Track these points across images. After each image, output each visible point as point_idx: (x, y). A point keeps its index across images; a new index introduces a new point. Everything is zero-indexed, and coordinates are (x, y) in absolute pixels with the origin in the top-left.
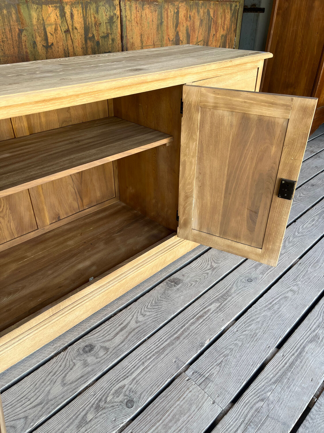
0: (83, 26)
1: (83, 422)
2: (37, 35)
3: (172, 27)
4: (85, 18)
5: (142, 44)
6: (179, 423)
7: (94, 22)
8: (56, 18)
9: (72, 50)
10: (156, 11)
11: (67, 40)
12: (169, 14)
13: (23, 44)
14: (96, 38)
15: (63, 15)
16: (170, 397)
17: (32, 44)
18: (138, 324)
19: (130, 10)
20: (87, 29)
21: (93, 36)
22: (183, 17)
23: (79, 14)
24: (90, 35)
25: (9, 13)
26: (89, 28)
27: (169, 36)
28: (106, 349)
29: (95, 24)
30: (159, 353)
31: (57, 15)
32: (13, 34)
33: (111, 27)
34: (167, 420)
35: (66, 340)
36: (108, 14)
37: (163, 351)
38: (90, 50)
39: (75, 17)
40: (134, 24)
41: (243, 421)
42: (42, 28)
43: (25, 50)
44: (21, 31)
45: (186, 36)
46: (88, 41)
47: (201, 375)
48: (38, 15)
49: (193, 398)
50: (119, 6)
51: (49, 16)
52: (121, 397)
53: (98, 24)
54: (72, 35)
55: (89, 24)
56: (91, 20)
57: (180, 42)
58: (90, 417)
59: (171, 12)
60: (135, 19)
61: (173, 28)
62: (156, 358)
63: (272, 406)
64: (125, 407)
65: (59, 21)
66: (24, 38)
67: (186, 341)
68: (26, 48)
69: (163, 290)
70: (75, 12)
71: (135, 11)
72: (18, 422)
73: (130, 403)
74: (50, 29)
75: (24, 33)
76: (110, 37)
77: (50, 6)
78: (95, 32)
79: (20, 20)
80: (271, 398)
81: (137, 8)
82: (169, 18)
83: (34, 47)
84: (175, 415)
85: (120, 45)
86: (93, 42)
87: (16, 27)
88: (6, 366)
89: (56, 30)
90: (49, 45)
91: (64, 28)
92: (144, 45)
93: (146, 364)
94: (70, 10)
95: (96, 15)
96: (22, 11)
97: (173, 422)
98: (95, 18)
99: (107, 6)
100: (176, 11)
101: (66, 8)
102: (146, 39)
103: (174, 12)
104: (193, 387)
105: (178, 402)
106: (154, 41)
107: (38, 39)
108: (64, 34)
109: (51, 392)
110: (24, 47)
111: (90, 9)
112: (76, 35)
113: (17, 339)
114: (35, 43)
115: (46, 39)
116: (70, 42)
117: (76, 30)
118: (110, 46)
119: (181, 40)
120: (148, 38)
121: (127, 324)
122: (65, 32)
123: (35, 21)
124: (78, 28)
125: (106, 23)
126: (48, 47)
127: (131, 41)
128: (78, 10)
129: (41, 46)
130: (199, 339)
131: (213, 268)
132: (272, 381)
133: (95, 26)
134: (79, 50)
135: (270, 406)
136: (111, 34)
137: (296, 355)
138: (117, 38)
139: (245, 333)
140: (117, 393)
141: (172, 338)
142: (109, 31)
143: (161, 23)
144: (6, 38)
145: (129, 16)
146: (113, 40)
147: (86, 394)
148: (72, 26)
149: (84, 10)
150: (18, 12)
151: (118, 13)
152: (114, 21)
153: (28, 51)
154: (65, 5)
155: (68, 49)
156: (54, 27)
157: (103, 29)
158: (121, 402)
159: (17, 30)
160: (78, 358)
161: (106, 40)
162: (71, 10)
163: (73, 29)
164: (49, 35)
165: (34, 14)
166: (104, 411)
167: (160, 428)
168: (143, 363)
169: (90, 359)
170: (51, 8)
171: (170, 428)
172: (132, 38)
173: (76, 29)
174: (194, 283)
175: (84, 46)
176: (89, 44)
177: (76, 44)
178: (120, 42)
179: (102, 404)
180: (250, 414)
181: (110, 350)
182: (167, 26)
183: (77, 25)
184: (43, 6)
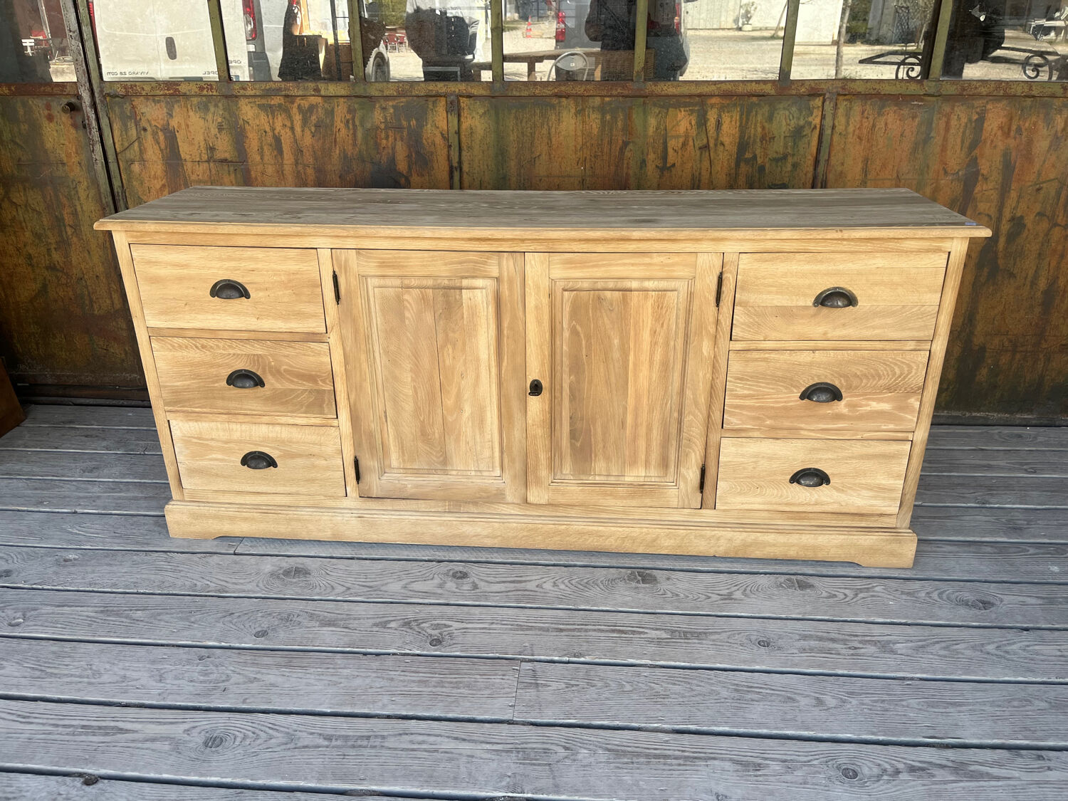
0: (737, 141)
1: (384, 625)
2: (650, 150)
3: (958, 148)
4: (743, 129)
5: (866, 175)
6: (455, 691)
7: (759, 136)
8: (689, 128)
9: (708, 176)
10: (914, 117)
11: (701, 161)
12: (954, 122)
13: (625, 162)
14: (759, 161)
15: (702, 122)
16: (476, 667)
17: (639, 163)
18: (537, 589)
19: (848, 116)
20: (743, 146)
21: (755, 157)
22: (995, 129)
23: (733, 123)
24: (748, 155)
25: (614, 118)
26: (748, 144)
27: (946, 164)
28: (475, 587)
29: (763, 138)
30: (521, 628)
31: (691, 124)
32: (613, 147)
33: (795, 144)
34: (449, 680)
35: (451, 555)
36: (792, 122)
37: (527, 630)
38: (742, 180)
39: (725, 127)
40: (851, 139)
41: (517, 743)
42: (661, 141)
43: (625, 171)
44: (625, 144)
45: (1001, 168)
46: (742, 165)
47: (534, 676)
48: (659, 123)
49: (496, 686)
50: (821, 109)
51: (677, 124)
52: (436, 632)
53: (768, 139)
54: (712, 154)
55: (749, 137)
56: (755, 130)
57: (980, 178)
58: (393, 625)
59: (959, 119)
60: (857, 132)
61: (961, 150)
62: (511, 629)
63: (568, 762)
64: (428, 641)
65: (693, 132)
66: (627, 154)
67: (566, 639)
68: (628, 168)
69: (615, 576)
70: (726, 119)
71: (858, 118)
72: (340, 587)
73: (437, 642)
74: (672, 143)
75: (631, 146)
76: (790, 160)
77: (682, 109)
78: (758, 152)
79: (628, 129)
80: (580, 757)
81: (866, 113)
82: (952, 131)
83: (641, 168)
84: (461, 682)
85: (810, 175)
86: (752, 167)
87: (620, 138)
88: (375, 536)
89: (684, 144)
90: (668, 165)
91: (699, 143)
92: (869, 177)
93: (494, 626)
94: (716, 117)
95: (767, 125)
96: (634, 116)
97: (452, 685)
98: (763, 128)
99: (794, 109)
100: (975, 117)
101: (709, 113)
102: (878, 168)
103: (970, 120)
104: (511, 678)
105: (478, 677)
106: (898, 172)
107: (652, 156)
108: (698, 153)
109: (390, 585)
110: (625, 166)
111: (756, 115)
112: (721, 154)
113: (398, 513)
114: (644, 162)
115: (665, 157)
116: (706, 164)
117: (722, 147)
118: (787, 175)
119: (983, 175)
120: (884, 166)
121: (525, 581)
122: (700, 148)
123: (651, 131)
124: (726, 144)
125: (785, 137)
126: (665, 168)
127: (839, 169)
128: (732, 117)
129: (654, 166)
130: (584, 648)
131: (729, 597)
132: (609, 746)
133: (762, 142)
134: (721, 178)
135: (566, 760)
136: (793, 155)
137: (686, 754)
138: (805, 162)
139: (653, 685)
140: (437, 626)
141: (553, 626)
142: (789, 150)
143: (927, 140)
144: (602, 152)
145: (841, 127)
146: (795, 166)
147: (411, 608)
148: (717, 140)
149: (744, 116)
150: (628, 117)
151: (817, 121)
152: (804, 133)
153: (631, 172)
154: (709, 109)
155: (700, 174)
156: (681, 140)
157: (778, 147)
158: (431, 635)
159: (620, 142)
160: (442, 576)
161: (780, 164)
162: (720, 116)
163: (716, 145)
164: (670, 151)
165: (652, 122)
166: (408, 630)
167: (434, 679)
168: (493, 623)
169: (451, 585)
170: (683, 113)
171: (443, 687)
172: (843, 164)
173: (722, 144)
174: (669, 595)
175: (733, 171)
176: (744, 168)
177: (717, 168)
178: (811, 169)
179: (413, 623)
180: (534, 746)
181: (478, 591)
182: (943, 145)
183: (726, 140)
184: (670, 109)
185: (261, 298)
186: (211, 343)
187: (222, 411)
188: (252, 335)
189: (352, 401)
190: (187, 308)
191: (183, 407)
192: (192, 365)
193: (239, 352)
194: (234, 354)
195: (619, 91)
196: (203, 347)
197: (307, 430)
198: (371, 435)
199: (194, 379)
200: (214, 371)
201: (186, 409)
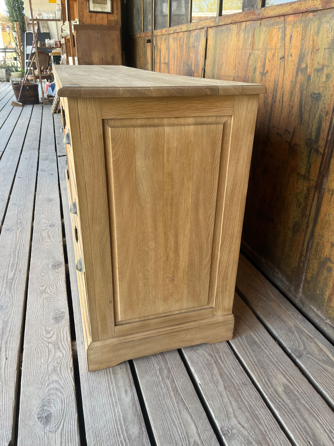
0: (299, 52)
2: (259, 60)
4: (303, 41)
8: (277, 42)
9: (281, 83)
11: (280, 69)
13: (249, 68)
14: (309, 70)
15: (283, 37)
20: (301, 57)
21: (306, 68)
23: (298, 37)
24: (303, 66)
25: (248, 37)
26: (304, 55)
29: (312, 50)
31: (278, 39)
33: (330, 55)
39: (294, 41)
42: (264, 53)
43: (248, 74)
44: (250, 55)
46: (299, 73)
48: (265, 39)
51: (272, 40)
53: (315, 50)
54: (285, 63)
55: (305, 49)
56: (309, 44)
65: (279, 46)
66: (250, 62)
70: (295, 34)
74: (269, 55)
75: (252, 57)
76: (326, 71)
77: (275, 27)
78: (309, 62)
79: (252, 44)
86: (304, 76)
87: (248, 51)
89: (274, 55)
90: (265, 72)
91: (281, 54)
94: (290, 32)
95: (315, 37)
96: (256, 35)
98: (313, 41)
101: (287, 29)
107: (259, 64)
108: (279, 62)
111: (311, 29)
112: (290, 64)
114: (255, 69)
115: (264, 65)
116: (282, 72)
117: (291, 58)
122: (281, 59)
123: (261, 45)
124: (293, 55)
125: (325, 49)
126: (263, 74)
128: (298, 32)
129: (259, 72)
133: (312, 53)
134: (288, 83)
136: (328, 66)
142: (326, 62)
146: (328, 77)
148: (289, 51)
149: (304, 31)
153: (250, 76)
154: (288, 26)
155: (278, 80)
156: (273, 52)
157: (320, 58)
161: (319, 74)
162: (292, 31)
163: (288, 56)
164: (267, 61)
165: (262, 38)
170: (276, 30)
175: (294, 79)
176: (300, 77)
177: (287, 75)
183: (293, 51)
184: (270, 28)
195: (252, 17)
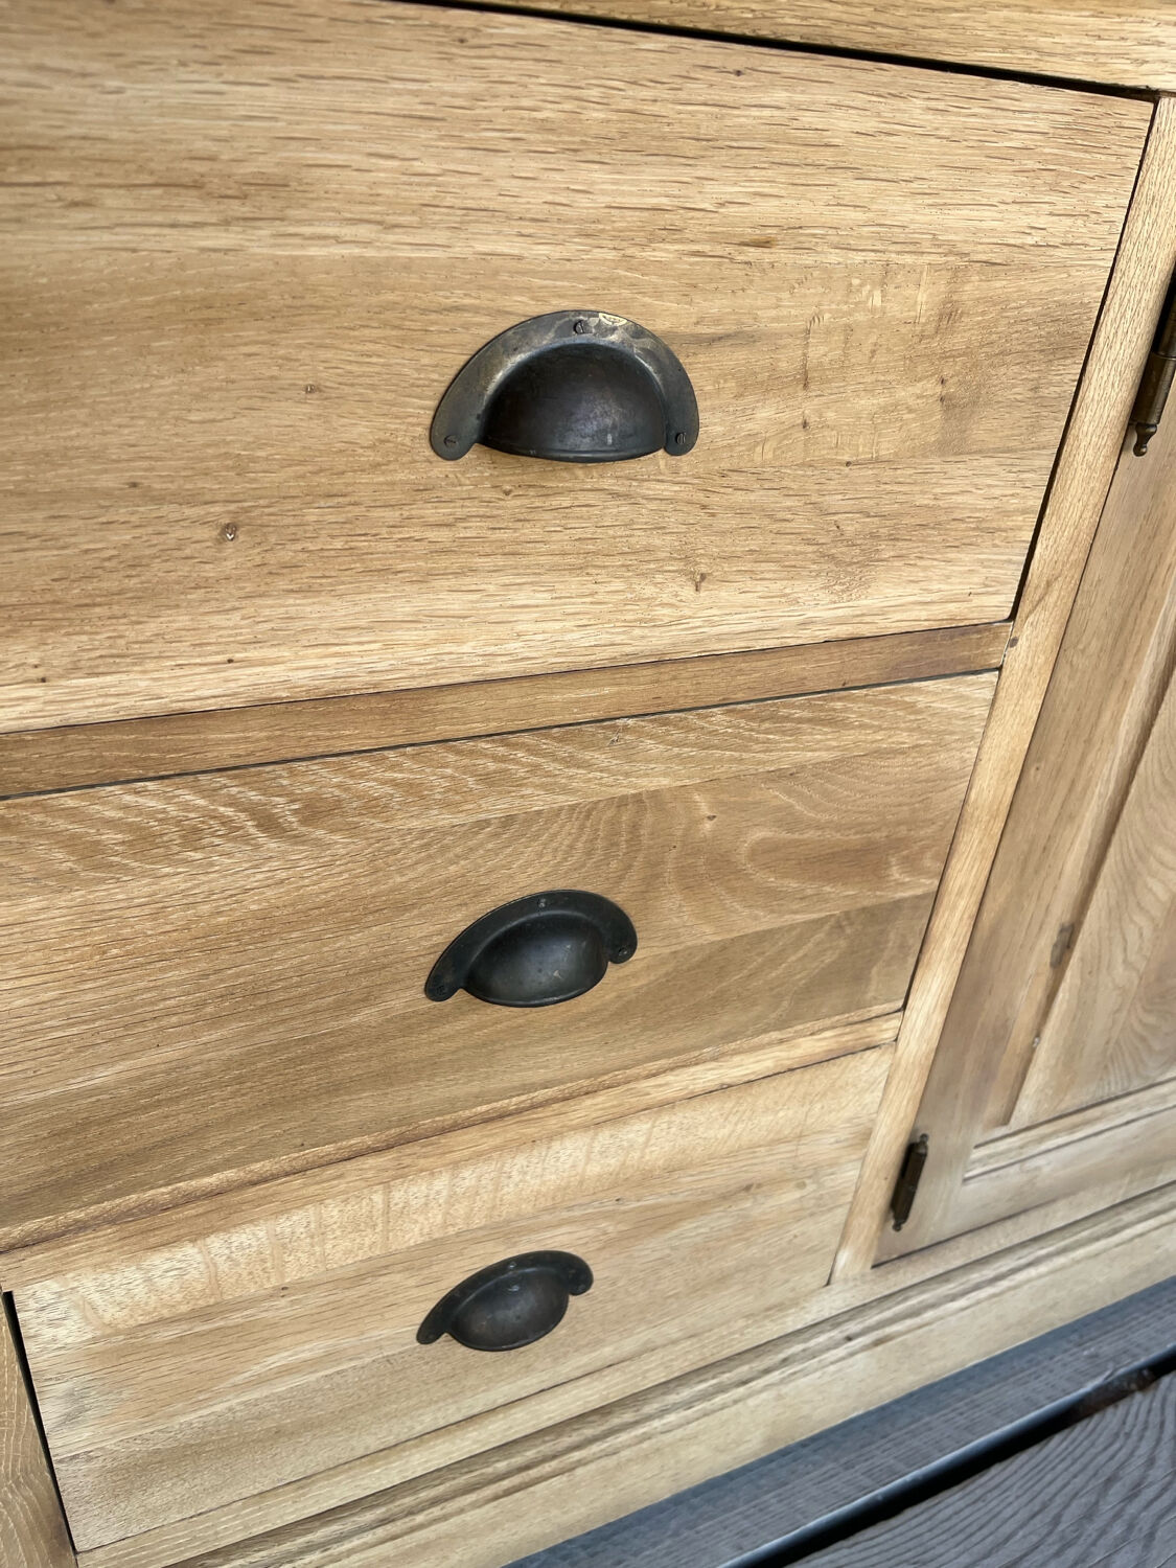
185: (755, 440)
186: (373, 781)
187: (368, 1140)
188: (638, 691)
189: (988, 917)
190: (235, 557)
191: (120, 1192)
192: (211, 942)
193: (540, 801)
194: (508, 821)
196: (315, 811)
197: (767, 1095)
198: (1000, 1034)
199: (216, 1021)
200: (358, 943)
201: (133, 1198)
